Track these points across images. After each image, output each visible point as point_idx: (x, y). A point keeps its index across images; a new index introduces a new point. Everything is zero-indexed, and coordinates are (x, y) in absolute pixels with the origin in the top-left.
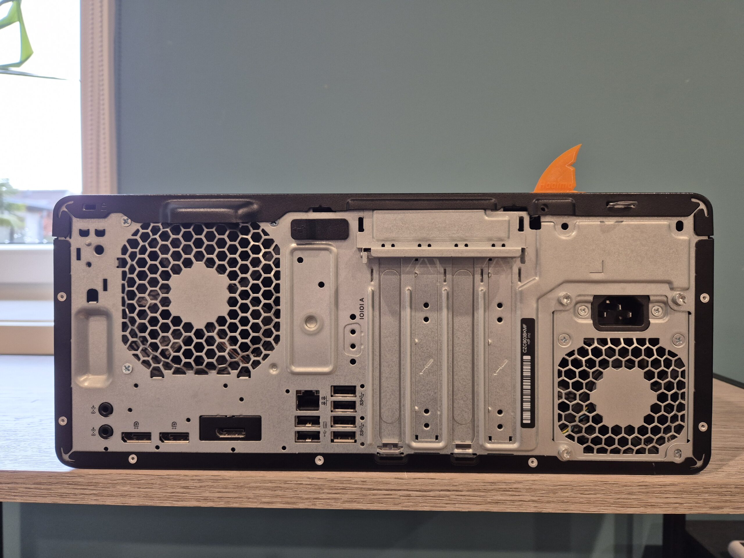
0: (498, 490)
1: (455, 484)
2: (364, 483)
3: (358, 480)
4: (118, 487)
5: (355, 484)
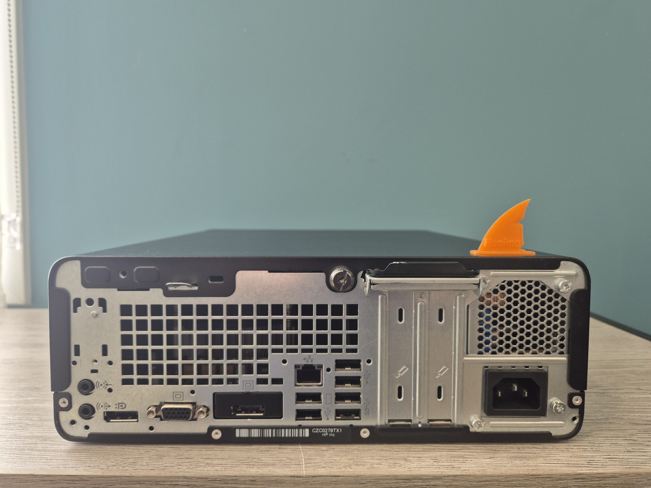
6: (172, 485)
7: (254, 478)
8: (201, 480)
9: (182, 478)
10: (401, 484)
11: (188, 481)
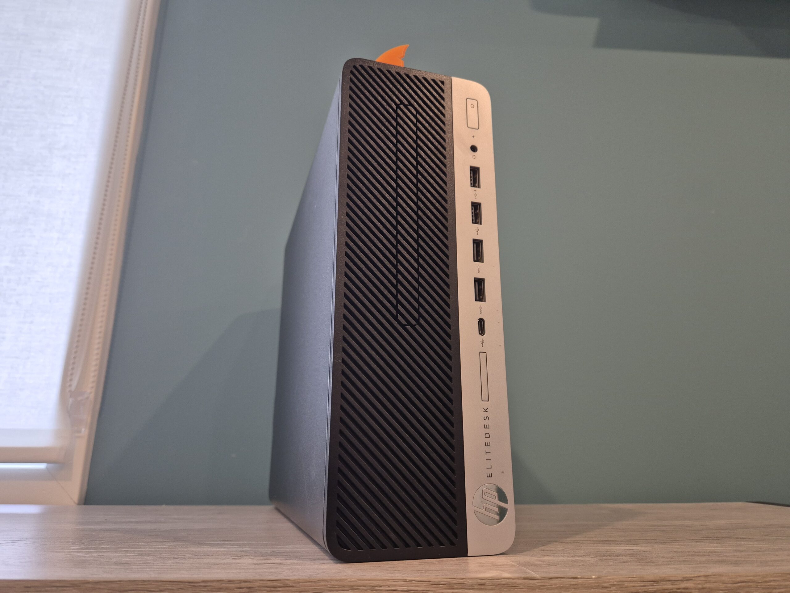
6: (390, 590)
7: (483, 581)
8: (423, 584)
9: (400, 581)
10: (648, 587)
11: (408, 585)
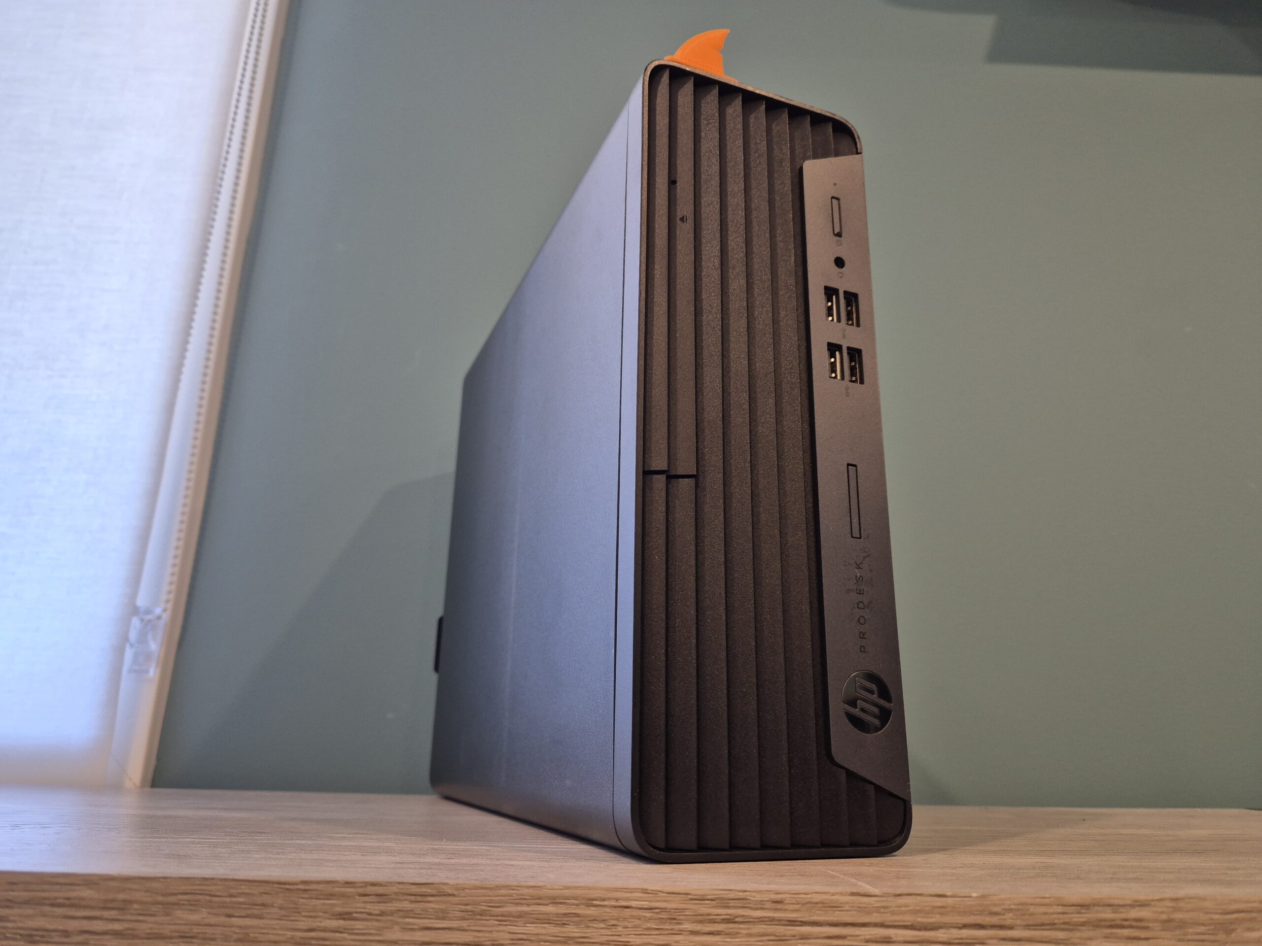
0: (1097, 924)
1: (995, 909)
2: (779, 906)
3: (765, 897)
4: (179, 913)
5: (757, 909)
6: (619, 907)
7: (780, 896)
8: (675, 897)
9: (637, 892)
10: (1072, 915)
